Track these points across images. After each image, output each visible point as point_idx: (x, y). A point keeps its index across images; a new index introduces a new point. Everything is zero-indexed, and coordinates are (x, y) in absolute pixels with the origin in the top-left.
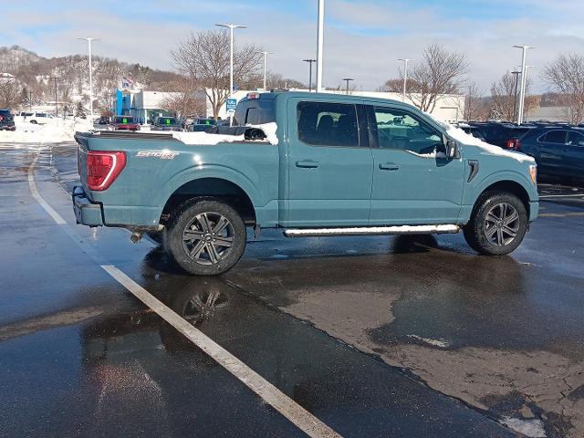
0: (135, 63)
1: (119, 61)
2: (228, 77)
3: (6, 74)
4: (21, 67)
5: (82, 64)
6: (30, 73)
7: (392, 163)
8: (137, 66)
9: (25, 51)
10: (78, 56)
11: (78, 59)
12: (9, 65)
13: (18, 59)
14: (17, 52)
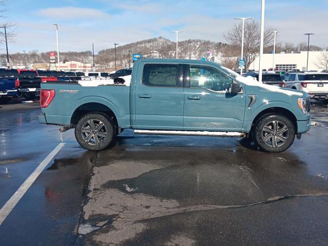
0: (219, 42)
1: (211, 41)
2: (273, 46)
3: (155, 52)
4: (162, 48)
5: (192, 44)
6: (166, 51)
8: (220, 43)
9: (164, 39)
10: (190, 40)
11: (190, 42)
12: (156, 47)
13: (161, 43)
14: (161, 40)
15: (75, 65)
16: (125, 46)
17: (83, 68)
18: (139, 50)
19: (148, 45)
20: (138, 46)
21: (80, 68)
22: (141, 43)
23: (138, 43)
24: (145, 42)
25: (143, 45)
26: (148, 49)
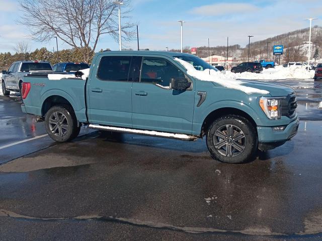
4: (318, 37)
7: (143, 92)
9: (321, 27)
13: (316, 33)
14: (317, 29)
15: (216, 59)
16: (275, 37)
17: (224, 62)
18: (290, 41)
19: (301, 36)
20: (290, 37)
21: (221, 62)
22: (293, 33)
23: (289, 34)
24: (298, 32)
25: (296, 36)
26: (301, 39)
